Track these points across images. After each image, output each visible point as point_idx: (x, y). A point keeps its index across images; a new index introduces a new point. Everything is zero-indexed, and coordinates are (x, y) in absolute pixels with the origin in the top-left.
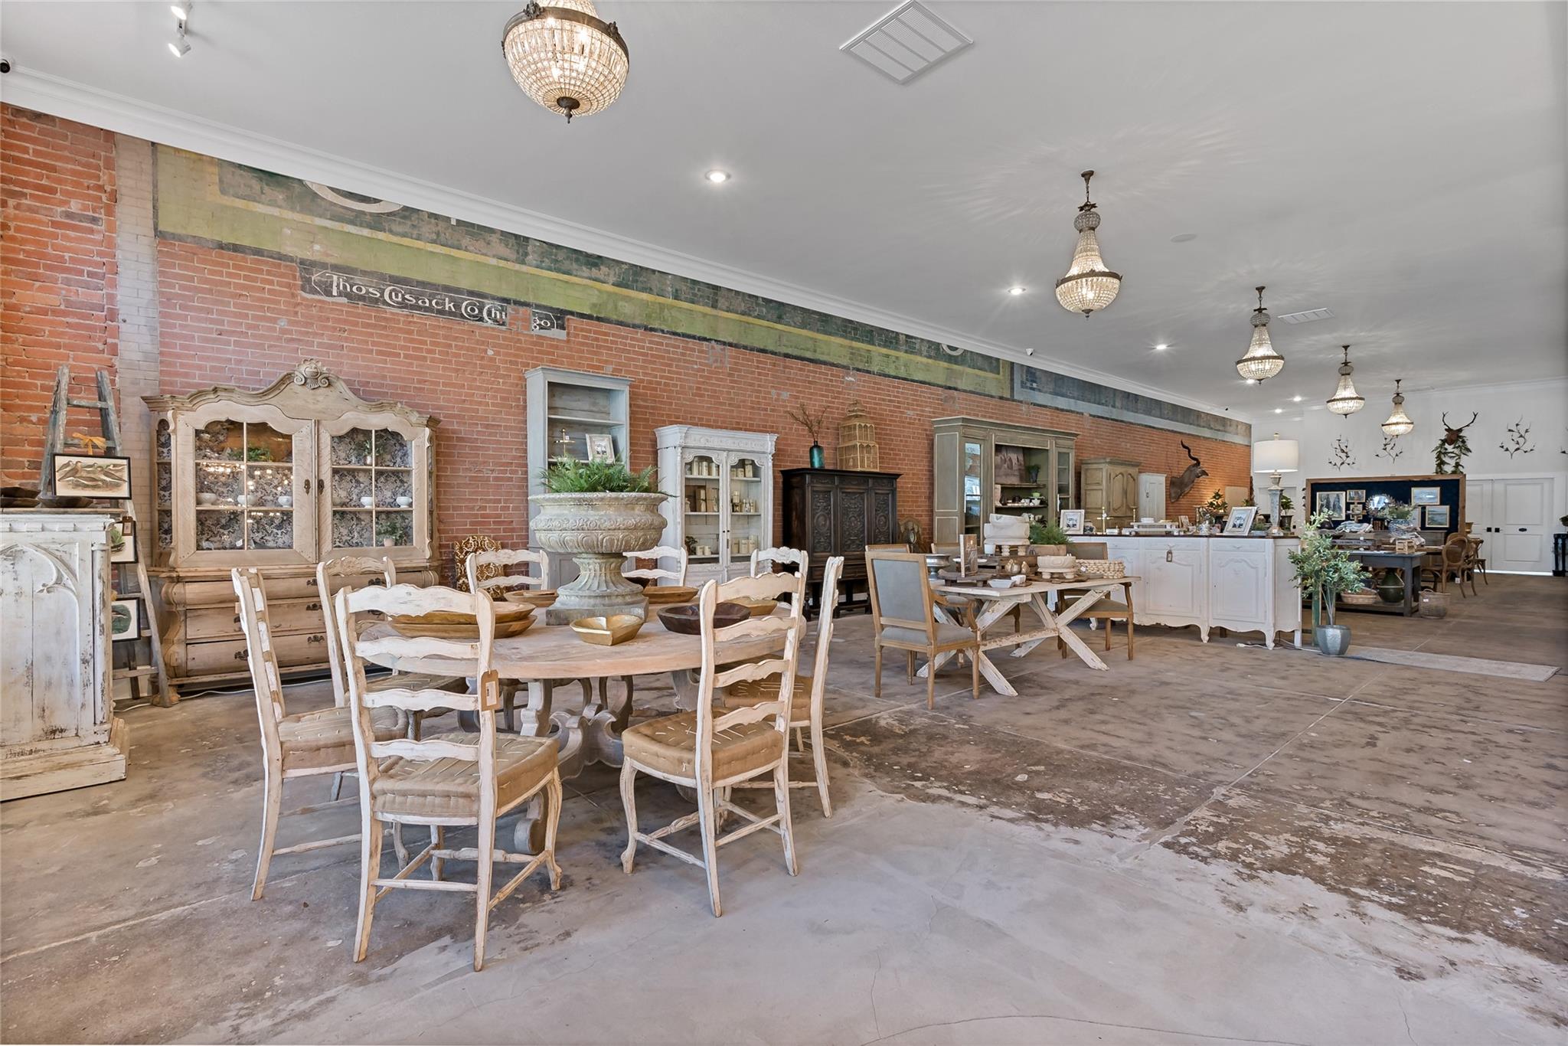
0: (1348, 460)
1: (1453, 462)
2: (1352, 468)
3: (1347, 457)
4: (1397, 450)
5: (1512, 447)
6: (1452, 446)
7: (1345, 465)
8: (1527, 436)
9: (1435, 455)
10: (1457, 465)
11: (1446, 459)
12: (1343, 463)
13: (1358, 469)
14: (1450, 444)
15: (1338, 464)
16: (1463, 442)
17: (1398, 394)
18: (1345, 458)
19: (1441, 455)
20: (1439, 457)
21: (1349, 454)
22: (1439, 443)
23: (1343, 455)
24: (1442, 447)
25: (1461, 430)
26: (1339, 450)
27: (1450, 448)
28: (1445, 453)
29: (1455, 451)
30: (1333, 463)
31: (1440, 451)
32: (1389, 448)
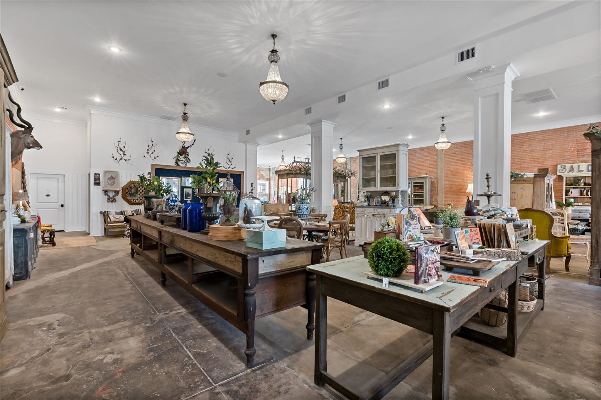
0: (125, 157)
2: (128, 163)
3: (125, 155)
4: (155, 154)
7: (123, 161)
12: (121, 159)
13: (132, 164)
14: (181, 155)
15: (118, 159)
16: (188, 155)
18: (122, 155)
21: (126, 153)
22: (176, 154)
23: (122, 153)
24: (178, 156)
25: (188, 148)
26: (119, 149)
27: (181, 158)
28: (179, 161)
29: (184, 159)
30: (115, 158)
31: (177, 159)
32: (150, 152)
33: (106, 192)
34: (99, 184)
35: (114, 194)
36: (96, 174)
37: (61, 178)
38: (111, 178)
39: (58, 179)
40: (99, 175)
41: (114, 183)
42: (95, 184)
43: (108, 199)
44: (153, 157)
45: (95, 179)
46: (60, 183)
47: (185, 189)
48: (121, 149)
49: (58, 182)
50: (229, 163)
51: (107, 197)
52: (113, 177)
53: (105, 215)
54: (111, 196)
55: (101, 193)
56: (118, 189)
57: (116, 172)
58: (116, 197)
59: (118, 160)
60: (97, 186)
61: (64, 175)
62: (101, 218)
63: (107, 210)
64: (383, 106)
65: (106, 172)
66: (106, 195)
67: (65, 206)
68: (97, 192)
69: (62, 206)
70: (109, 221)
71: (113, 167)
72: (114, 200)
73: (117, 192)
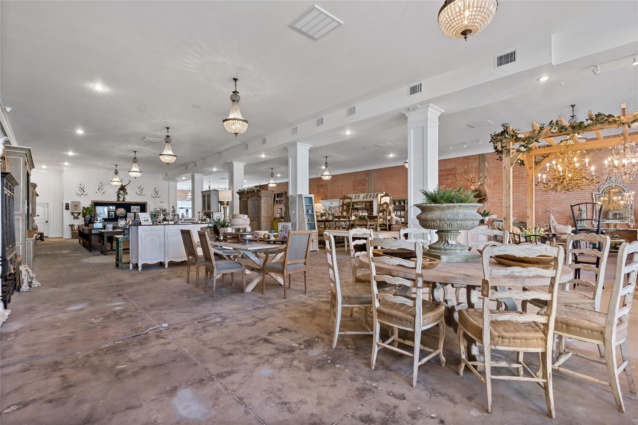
0: (84, 193)
1: (122, 197)
4: (103, 191)
5: (139, 194)
6: (122, 191)
8: (143, 190)
9: (116, 194)
10: (124, 198)
11: (120, 196)
12: (82, 194)
13: (88, 197)
14: (121, 191)
16: (126, 190)
17: (116, 170)
19: (118, 194)
20: (118, 195)
21: (84, 191)
22: (118, 190)
23: (82, 191)
24: (119, 191)
25: (125, 186)
26: (80, 189)
27: (121, 192)
28: (120, 194)
29: (123, 193)
30: (78, 194)
31: (118, 193)
32: (100, 190)
33: (72, 214)
34: (68, 209)
35: (77, 214)
36: (66, 204)
37: (46, 205)
38: (76, 206)
39: (44, 206)
40: (68, 204)
41: (77, 208)
42: (66, 209)
43: (74, 217)
44: (102, 192)
45: (66, 207)
46: (45, 208)
47: (110, 212)
48: (81, 189)
49: (44, 207)
50: (156, 194)
51: (73, 216)
52: (76, 205)
53: (72, 226)
54: (76, 216)
55: (70, 214)
56: (80, 212)
57: (79, 202)
58: (79, 216)
59: (80, 195)
60: (67, 210)
61: (48, 204)
62: (69, 228)
63: (73, 224)
64: (345, 132)
65: (72, 202)
66: (72, 215)
67: (48, 222)
68: (67, 213)
69: (47, 222)
70: (74, 229)
71: (77, 199)
72: (77, 218)
73: (79, 214)
